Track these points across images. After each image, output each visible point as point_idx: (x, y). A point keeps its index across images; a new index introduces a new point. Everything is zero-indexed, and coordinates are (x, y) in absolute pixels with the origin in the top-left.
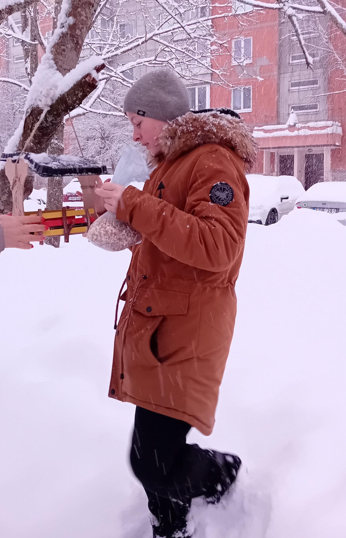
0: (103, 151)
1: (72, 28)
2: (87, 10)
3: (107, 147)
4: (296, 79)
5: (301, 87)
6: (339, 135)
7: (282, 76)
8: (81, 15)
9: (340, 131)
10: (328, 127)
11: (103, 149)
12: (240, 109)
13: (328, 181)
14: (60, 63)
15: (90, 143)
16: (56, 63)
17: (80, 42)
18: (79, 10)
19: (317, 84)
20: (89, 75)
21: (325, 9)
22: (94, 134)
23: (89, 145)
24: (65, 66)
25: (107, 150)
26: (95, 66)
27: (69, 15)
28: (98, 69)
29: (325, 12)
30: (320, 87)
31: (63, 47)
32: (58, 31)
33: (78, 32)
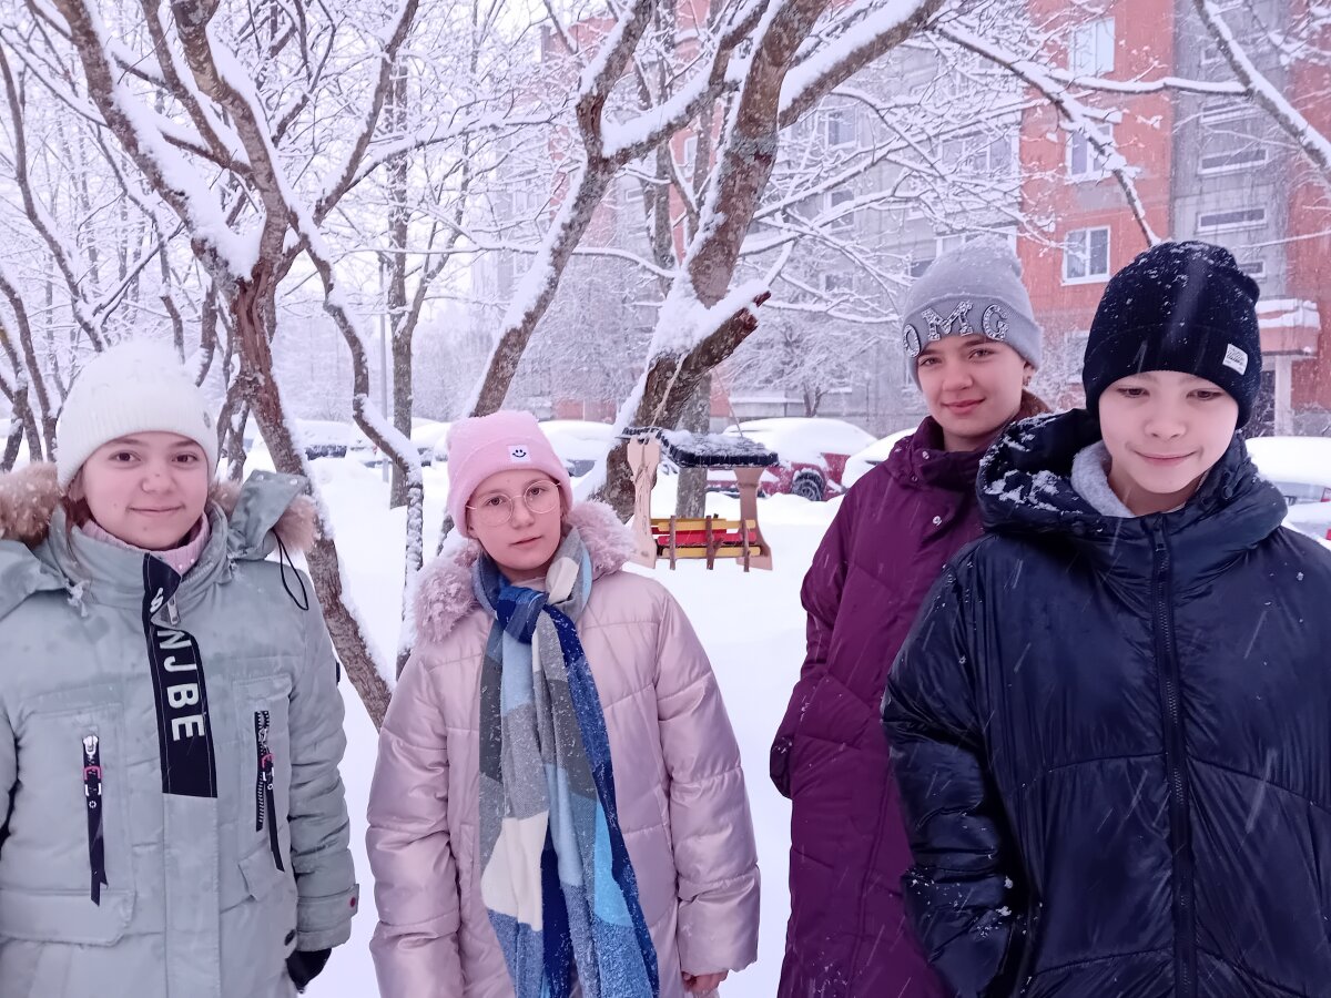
0: (788, 369)
1: (722, 230)
2: (746, 199)
3: (796, 361)
4: (1209, 209)
5: (1221, 226)
6: (1310, 329)
7: (1178, 202)
8: (736, 209)
9: (1313, 320)
10: (1286, 312)
11: (788, 364)
12: (1083, 274)
13: (1282, 433)
14: (702, 287)
15: (763, 353)
16: (696, 288)
17: (734, 252)
18: (734, 200)
19: (1262, 217)
20: (744, 311)
21: (1251, 86)
22: (770, 336)
23: (762, 357)
24: (709, 292)
25: (796, 366)
26: (752, 297)
27: (716, 210)
28: (759, 301)
29: (1249, 94)
30: (1267, 226)
31: (707, 262)
32: (700, 236)
33: (731, 236)
